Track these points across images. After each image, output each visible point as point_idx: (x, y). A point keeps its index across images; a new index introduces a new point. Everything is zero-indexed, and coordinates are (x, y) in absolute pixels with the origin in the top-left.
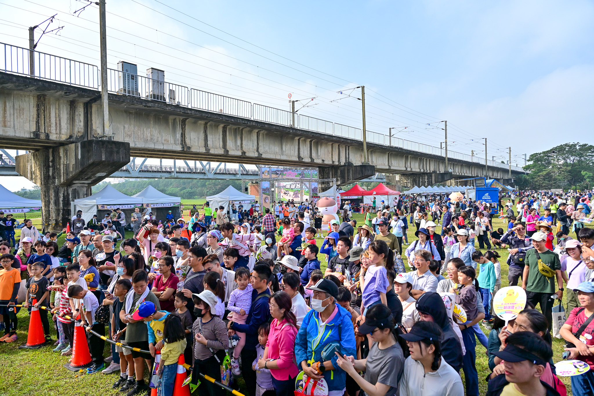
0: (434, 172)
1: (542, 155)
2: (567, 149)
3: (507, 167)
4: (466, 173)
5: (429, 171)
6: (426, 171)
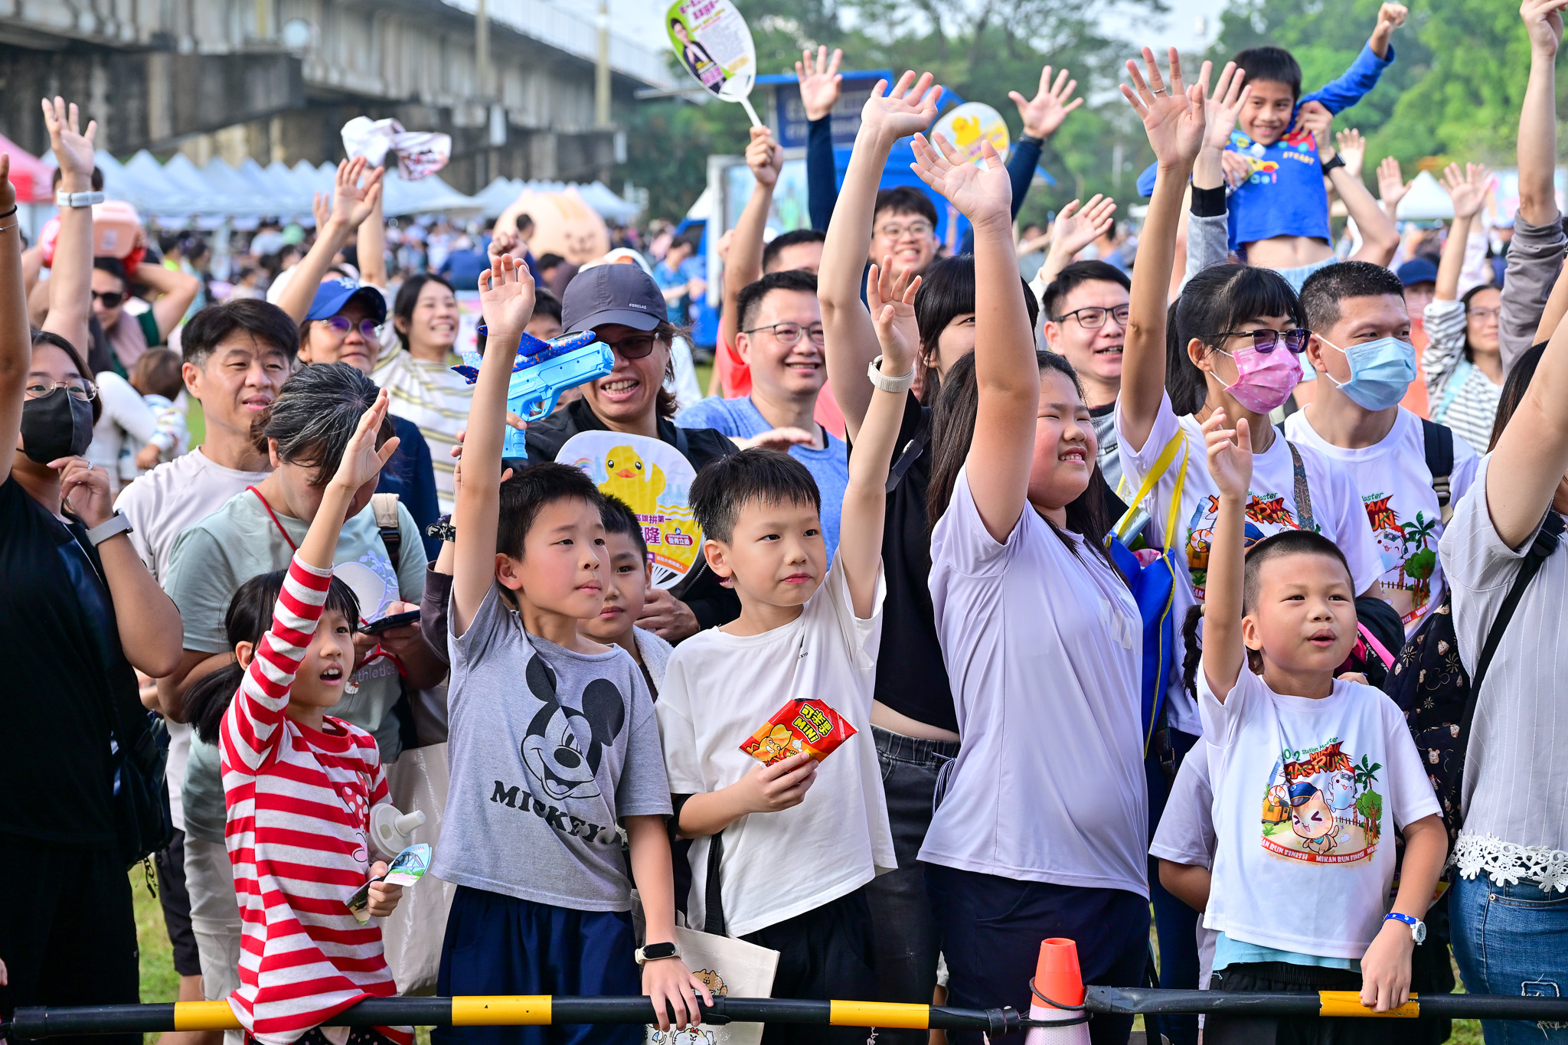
0: (164, 41)
3: (578, 43)
4: (352, 64)
5: (127, 35)
6: (110, 30)
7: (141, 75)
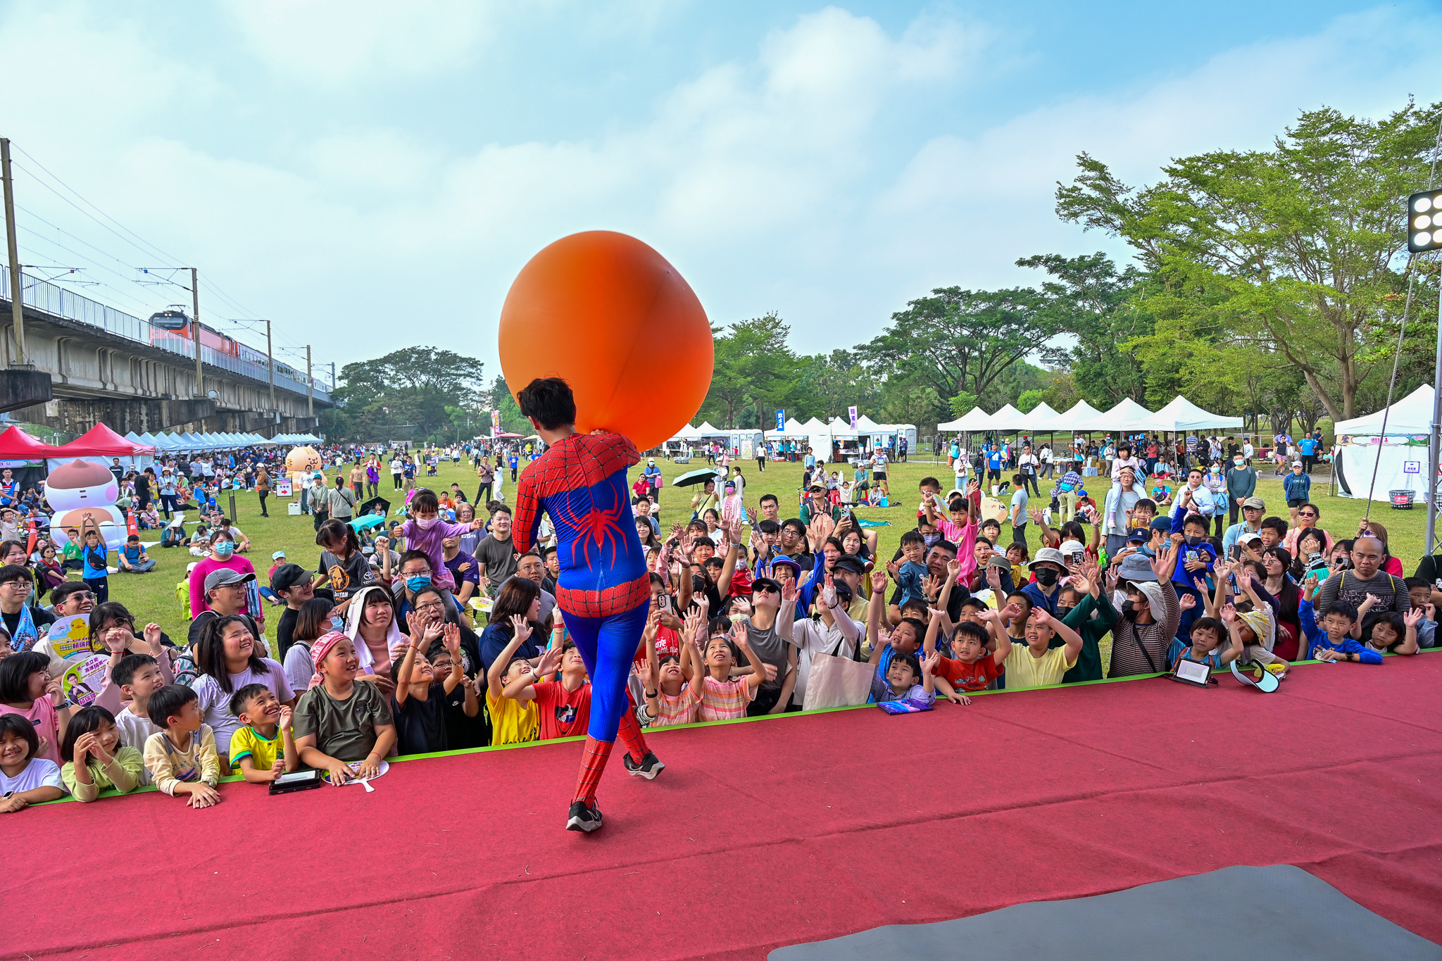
0: (166, 397)
1: (367, 368)
2: (413, 360)
4: (229, 401)
5: (154, 395)
6: (148, 394)
7: (159, 407)
